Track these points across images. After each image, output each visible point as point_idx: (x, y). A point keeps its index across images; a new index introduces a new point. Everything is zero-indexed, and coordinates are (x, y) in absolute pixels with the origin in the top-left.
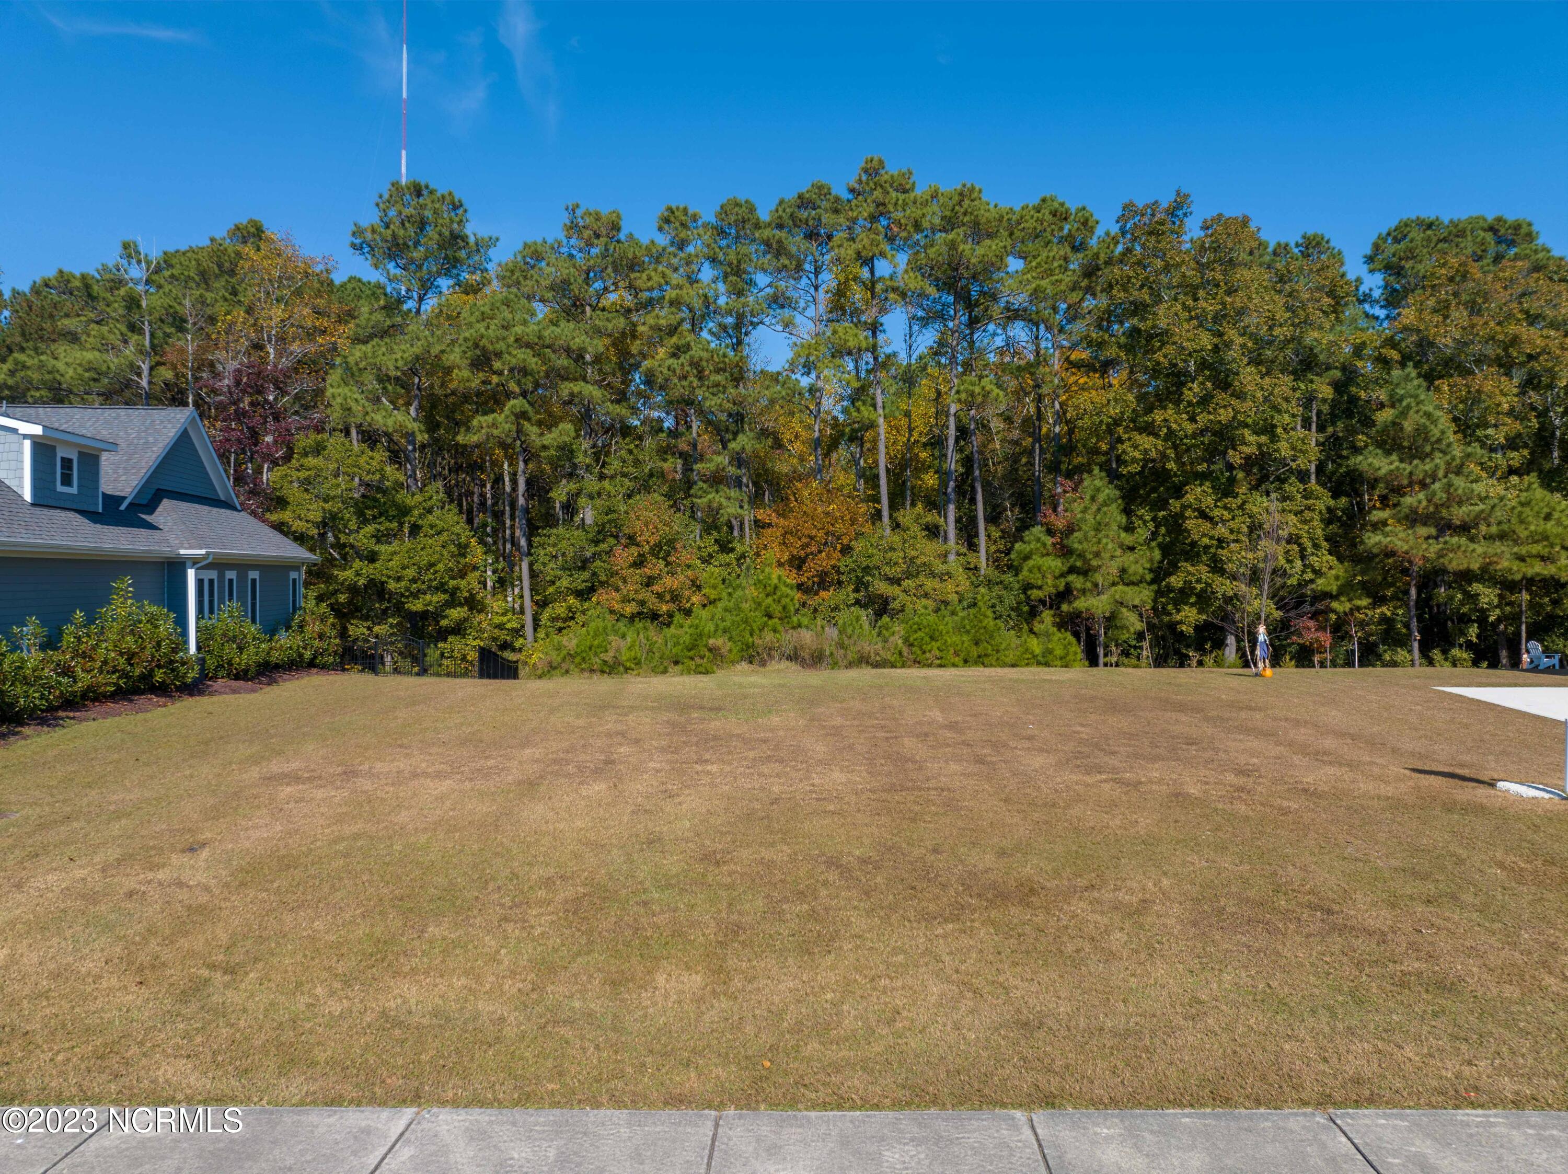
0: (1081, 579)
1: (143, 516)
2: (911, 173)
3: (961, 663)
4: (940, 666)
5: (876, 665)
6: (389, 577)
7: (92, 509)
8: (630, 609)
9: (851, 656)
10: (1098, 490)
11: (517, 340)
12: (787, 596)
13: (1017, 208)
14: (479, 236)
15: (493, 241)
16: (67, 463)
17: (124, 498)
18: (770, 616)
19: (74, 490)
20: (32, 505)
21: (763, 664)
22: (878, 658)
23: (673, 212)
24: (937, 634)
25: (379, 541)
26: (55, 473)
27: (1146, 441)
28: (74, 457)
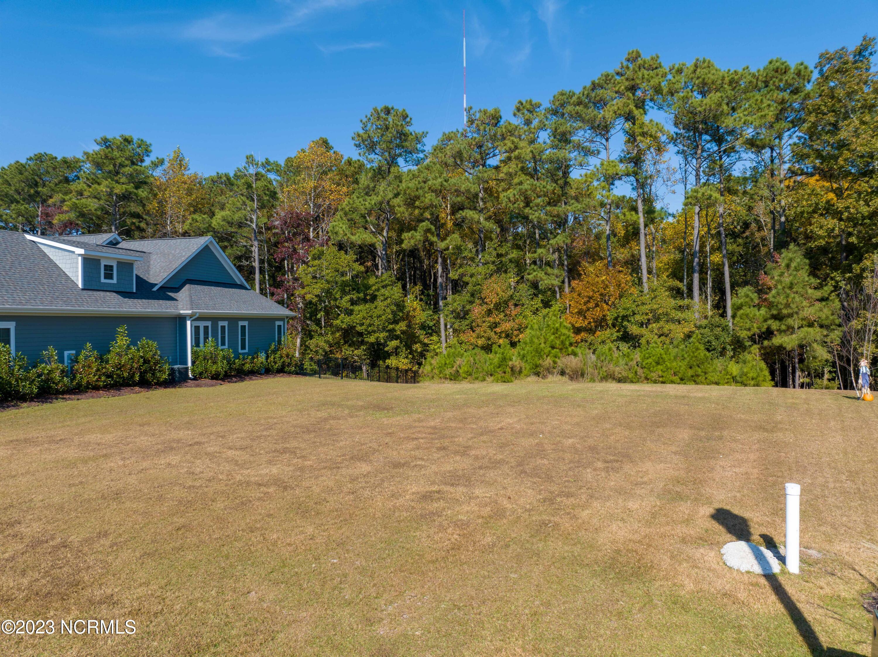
0: (777, 323)
1: (170, 294)
2: (658, 57)
3: (679, 380)
4: (663, 382)
5: (620, 381)
6: (357, 324)
7: (128, 290)
8: (480, 342)
9: (603, 373)
10: (791, 260)
11: (430, 188)
12: (564, 335)
13: (740, 70)
14: (417, 132)
15: (425, 134)
16: (108, 268)
17: (156, 284)
18: (553, 347)
19: (115, 281)
20: (82, 289)
21: (544, 377)
22: (620, 376)
23: (522, 104)
24: (661, 360)
25: (352, 304)
26: (100, 273)
27: (831, 222)
28: (115, 265)
